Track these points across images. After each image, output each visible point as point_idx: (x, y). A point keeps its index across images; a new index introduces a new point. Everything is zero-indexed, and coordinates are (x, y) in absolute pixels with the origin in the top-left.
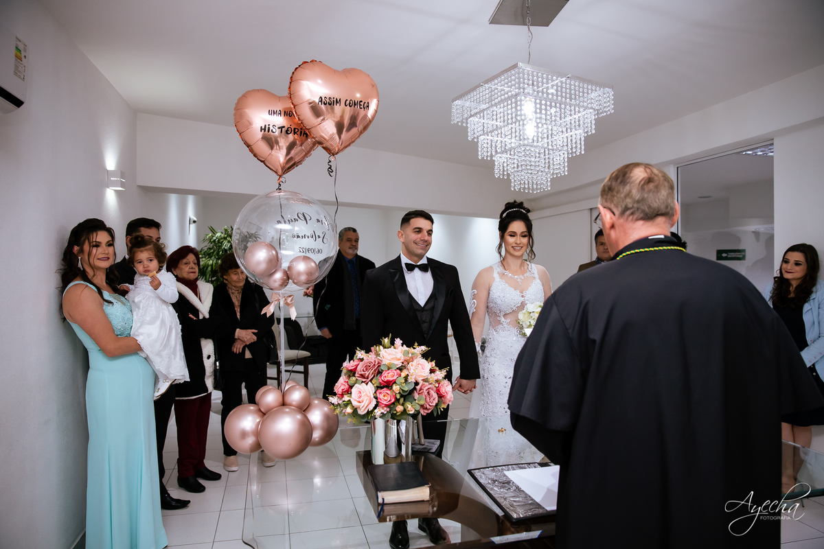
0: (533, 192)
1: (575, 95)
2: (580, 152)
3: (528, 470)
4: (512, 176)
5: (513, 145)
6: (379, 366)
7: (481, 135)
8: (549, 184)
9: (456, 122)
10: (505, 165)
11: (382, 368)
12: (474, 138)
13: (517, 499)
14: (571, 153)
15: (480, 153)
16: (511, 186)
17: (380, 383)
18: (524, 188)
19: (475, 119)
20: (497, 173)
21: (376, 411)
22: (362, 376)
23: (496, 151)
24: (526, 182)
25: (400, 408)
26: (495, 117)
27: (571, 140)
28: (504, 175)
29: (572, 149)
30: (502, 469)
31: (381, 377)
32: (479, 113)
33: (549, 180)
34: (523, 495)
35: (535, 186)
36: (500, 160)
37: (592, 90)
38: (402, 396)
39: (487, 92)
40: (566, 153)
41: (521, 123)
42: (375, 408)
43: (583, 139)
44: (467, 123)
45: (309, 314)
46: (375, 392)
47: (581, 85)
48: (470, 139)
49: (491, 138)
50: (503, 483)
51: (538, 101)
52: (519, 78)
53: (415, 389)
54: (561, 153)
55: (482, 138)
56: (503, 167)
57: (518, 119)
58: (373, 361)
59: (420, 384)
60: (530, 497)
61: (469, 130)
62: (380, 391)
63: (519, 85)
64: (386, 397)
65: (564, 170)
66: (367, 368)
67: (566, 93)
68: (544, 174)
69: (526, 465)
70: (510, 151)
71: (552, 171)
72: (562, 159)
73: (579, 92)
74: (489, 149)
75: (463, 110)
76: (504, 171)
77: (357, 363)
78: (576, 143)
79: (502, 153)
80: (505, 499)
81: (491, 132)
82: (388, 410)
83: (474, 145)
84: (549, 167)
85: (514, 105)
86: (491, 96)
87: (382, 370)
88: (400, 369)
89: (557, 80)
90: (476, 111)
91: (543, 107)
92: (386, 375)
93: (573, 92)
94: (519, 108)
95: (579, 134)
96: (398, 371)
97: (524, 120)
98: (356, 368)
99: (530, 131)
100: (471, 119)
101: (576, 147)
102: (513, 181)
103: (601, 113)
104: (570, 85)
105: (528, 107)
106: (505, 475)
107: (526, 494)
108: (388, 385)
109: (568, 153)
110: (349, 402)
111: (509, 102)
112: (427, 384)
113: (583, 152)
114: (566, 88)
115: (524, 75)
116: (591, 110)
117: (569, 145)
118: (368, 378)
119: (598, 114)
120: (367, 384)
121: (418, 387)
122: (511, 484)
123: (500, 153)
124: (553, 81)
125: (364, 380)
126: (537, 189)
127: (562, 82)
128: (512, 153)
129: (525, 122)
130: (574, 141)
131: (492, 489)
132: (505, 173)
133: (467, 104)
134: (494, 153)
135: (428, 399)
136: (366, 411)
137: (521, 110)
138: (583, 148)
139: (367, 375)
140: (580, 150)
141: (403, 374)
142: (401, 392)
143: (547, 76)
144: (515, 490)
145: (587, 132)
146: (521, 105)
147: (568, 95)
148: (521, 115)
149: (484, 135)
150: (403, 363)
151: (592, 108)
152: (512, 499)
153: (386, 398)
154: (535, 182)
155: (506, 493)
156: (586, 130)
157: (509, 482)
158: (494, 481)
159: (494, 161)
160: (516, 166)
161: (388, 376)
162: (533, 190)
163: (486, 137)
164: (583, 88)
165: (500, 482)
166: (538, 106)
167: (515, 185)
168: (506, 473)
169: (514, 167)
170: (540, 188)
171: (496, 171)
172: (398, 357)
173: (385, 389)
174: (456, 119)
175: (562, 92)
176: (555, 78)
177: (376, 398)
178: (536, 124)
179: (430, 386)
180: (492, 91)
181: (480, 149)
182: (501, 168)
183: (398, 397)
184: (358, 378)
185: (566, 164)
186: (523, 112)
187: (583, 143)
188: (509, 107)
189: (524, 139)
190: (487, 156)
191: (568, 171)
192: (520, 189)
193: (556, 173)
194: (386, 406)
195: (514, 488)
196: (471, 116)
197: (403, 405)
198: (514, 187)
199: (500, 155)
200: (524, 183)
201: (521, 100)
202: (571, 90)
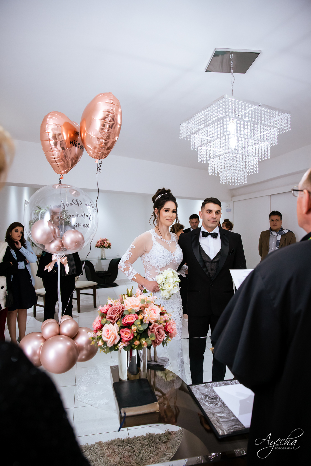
0: (235, 185)
1: (264, 118)
2: (267, 158)
3: (230, 386)
4: (221, 174)
5: (221, 153)
6: (123, 311)
7: (199, 146)
8: (246, 179)
9: (182, 137)
10: (216, 166)
11: (125, 313)
12: (195, 148)
13: (222, 415)
14: (261, 159)
15: (198, 159)
16: (219, 181)
17: (123, 324)
18: (229, 182)
19: (195, 135)
20: (210, 172)
21: (119, 345)
22: (111, 318)
23: (210, 157)
24: (230, 178)
25: (137, 342)
26: (209, 134)
27: (261, 150)
28: (215, 173)
29: (261, 155)
30: (212, 385)
31: (124, 319)
32: (198, 131)
33: (246, 176)
34: (227, 411)
35: (236, 181)
36: (212, 163)
37: (276, 114)
38: (138, 334)
39: (203, 116)
40: (257, 158)
41: (227, 137)
42: (119, 343)
43: (269, 149)
44: (190, 138)
45: (99, 258)
46: (119, 331)
47: (268, 111)
48: (192, 149)
49: (206, 148)
50: (212, 399)
51: (238, 122)
52: (225, 105)
53: (148, 328)
54: (254, 158)
55: (200, 148)
56: (215, 168)
57: (224, 135)
58: (118, 307)
59: (153, 325)
60: (232, 413)
61: (191, 143)
62: (122, 330)
63: (226, 110)
64: (127, 334)
65: (256, 170)
66: (114, 312)
67: (258, 116)
68: (243, 173)
69: (229, 382)
70: (219, 157)
71: (248, 171)
72: (254, 162)
73: (267, 116)
74: (205, 155)
75: (187, 130)
76: (215, 170)
77: (108, 308)
78: (264, 151)
79: (213, 158)
80: (213, 415)
81: (206, 144)
82: (129, 344)
83: (195, 153)
84: (246, 168)
85: (221, 125)
86: (206, 119)
87: (125, 314)
88: (138, 313)
89: (252, 107)
90: (195, 130)
91: (242, 126)
92: (127, 318)
93: (263, 115)
94: (225, 126)
95: (266, 145)
96: (136, 315)
97: (228, 135)
98: (107, 311)
99: (233, 143)
100: (193, 135)
101: (264, 154)
102: (221, 177)
103: (282, 131)
104: (261, 111)
105: (232, 126)
106: (214, 391)
107: (229, 410)
108: (128, 326)
109: (259, 159)
110: (100, 337)
111: (219, 123)
112: (157, 324)
113: (269, 158)
114: (258, 113)
115: (229, 103)
116: (275, 129)
117: (260, 153)
118: (114, 319)
119: (279, 132)
120: (113, 324)
121: (151, 327)
122: (218, 400)
123: (212, 158)
124: (249, 108)
125: (112, 321)
126: (237, 182)
127: (255, 109)
128: (221, 158)
129: (230, 136)
130: (263, 150)
131: (204, 404)
132: (216, 172)
133: (190, 125)
134: (208, 158)
135: (158, 336)
136: (112, 345)
137: (227, 128)
138: (269, 154)
139: (113, 318)
140: (267, 156)
141: (140, 317)
142: (138, 331)
143: (245, 104)
144: (221, 406)
145: (272, 144)
146: (227, 125)
147: (259, 118)
148: (227, 131)
149: (201, 146)
150: (140, 308)
151: (276, 127)
152: (218, 415)
153: (126, 336)
154: (236, 178)
155: (214, 409)
156: (271, 143)
157: (216, 398)
158: (206, 396)
159: (208, 164)
160: (223, 167)
161: (129, 319)
162: (235, 183)
163: (203, 147)
164: (270, 113)
165: (210, 398)
166: (239, 125)
167: (222, 180)
168: (215, 389)
169: (222, 168)
170: (240, 182)
171: (210, 171)
172: (137, 304)
173: (126, 329)
174: (183, 136)
175: (255, 116)
176: (250, 105)
177: (119, 335)
178: (237, 138)
179: (160, 326)
180: (207, 115)
181: (198, 156)
182: (213, 169)
183: (136, 335)
184: (108, 320)
185: (258, 166)
186: (228, 129)
187: (269, 151)
188: (219, 126)
189: (229, 148)
190: (204, 161)
191: (259, 170)
192: (226, 183)
193: (251, 172)
194: (127, 341)
195: (220, 403)
196: (193, 133)
197: (139, 340)
198: (222, 182)
199: (212, 160)
200: (229, 179)
201: (227, 121)
202: (261, 114)
